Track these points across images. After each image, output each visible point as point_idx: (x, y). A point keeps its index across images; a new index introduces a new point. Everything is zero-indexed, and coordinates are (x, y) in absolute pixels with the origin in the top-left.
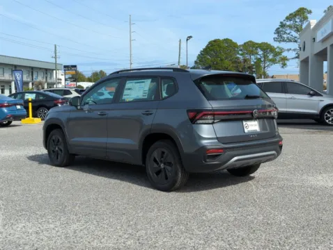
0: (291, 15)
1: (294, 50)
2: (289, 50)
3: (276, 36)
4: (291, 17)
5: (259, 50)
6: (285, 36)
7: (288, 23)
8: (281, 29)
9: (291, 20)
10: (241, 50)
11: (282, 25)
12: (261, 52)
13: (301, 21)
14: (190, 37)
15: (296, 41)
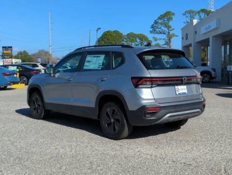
0: (161, 16)
1: (164, 39)
2: (160, 39)
3: (151, 29)
4: (162, 17)
5: (137, 39)
6: (157, 30)
7: (160, 21)
8: (155, 25)
9: (161, 19)
10: (126, 39)
11: (156, 22)
12: (138, 40)
13: (168, 20)
14: (100, 28)
15: (164, 33)
